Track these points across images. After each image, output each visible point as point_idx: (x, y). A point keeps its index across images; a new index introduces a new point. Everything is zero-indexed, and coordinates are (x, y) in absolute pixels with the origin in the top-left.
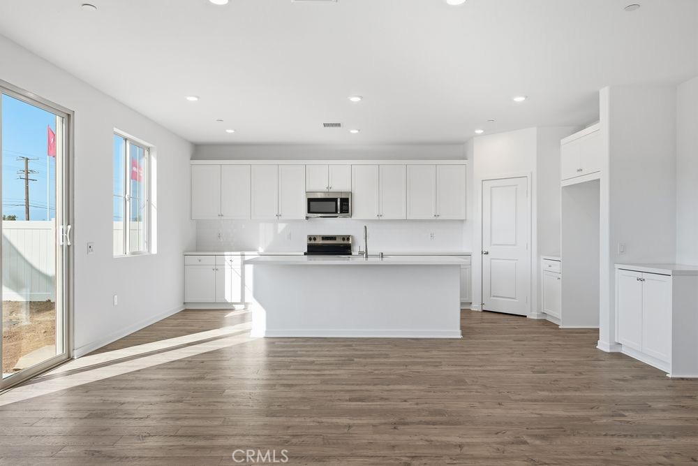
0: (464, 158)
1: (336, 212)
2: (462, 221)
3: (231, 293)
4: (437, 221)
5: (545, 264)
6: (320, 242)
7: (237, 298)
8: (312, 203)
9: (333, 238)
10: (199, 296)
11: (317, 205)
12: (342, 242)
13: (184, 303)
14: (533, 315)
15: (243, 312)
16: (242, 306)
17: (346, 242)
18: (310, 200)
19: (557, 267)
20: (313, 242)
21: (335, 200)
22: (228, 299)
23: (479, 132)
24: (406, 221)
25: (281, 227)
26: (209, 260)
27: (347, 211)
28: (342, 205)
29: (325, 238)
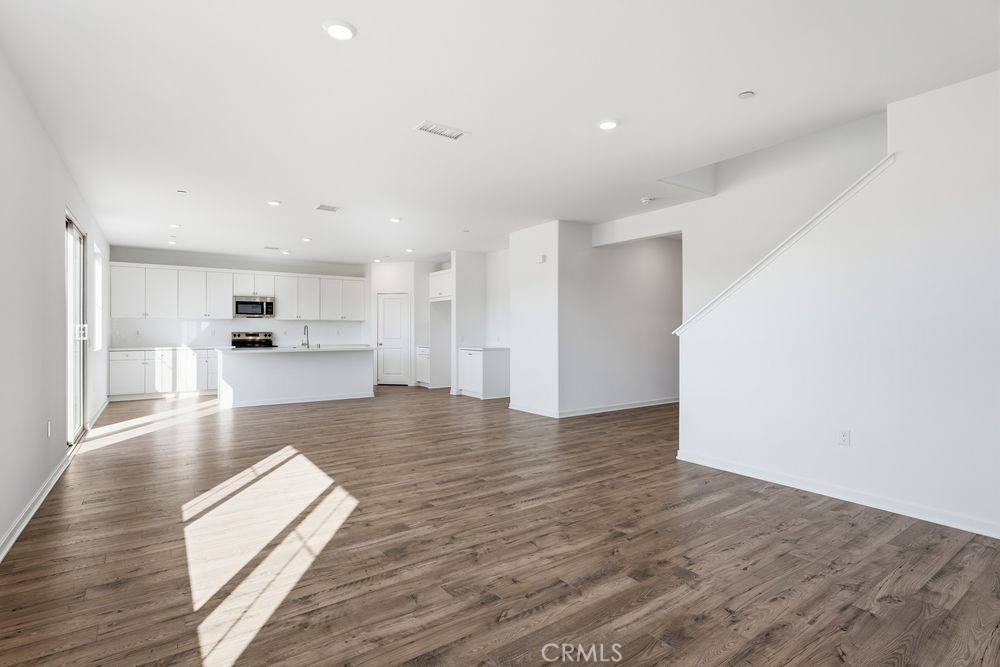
0: (362, 276)
1: (262, 313)
2: (360, 322)
3: (161, 384)
4: (343, 321)
5: (419, 350)
6: (243, 337)
7: (168, 387)
8: (239, 306)
9: (256, 335)
10: (128, 388)
11: (244, 307)
12: (264, 338)
13: (108, 396)
14: (412, 384)
15: (174, 400)
16: (173, 395)
17: (268, 338)
18: (238, 303)
19: (427, 351)
20: (237, 338)
21: (262, 303)
22: (159, 389)
23: (377, 261)
24: (320, 321)
25: (205, 325)
26: (137, 355)
27: (271, 313)
28: (267, 308)
29: (248, 335)
